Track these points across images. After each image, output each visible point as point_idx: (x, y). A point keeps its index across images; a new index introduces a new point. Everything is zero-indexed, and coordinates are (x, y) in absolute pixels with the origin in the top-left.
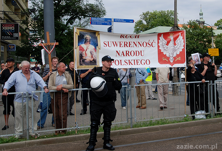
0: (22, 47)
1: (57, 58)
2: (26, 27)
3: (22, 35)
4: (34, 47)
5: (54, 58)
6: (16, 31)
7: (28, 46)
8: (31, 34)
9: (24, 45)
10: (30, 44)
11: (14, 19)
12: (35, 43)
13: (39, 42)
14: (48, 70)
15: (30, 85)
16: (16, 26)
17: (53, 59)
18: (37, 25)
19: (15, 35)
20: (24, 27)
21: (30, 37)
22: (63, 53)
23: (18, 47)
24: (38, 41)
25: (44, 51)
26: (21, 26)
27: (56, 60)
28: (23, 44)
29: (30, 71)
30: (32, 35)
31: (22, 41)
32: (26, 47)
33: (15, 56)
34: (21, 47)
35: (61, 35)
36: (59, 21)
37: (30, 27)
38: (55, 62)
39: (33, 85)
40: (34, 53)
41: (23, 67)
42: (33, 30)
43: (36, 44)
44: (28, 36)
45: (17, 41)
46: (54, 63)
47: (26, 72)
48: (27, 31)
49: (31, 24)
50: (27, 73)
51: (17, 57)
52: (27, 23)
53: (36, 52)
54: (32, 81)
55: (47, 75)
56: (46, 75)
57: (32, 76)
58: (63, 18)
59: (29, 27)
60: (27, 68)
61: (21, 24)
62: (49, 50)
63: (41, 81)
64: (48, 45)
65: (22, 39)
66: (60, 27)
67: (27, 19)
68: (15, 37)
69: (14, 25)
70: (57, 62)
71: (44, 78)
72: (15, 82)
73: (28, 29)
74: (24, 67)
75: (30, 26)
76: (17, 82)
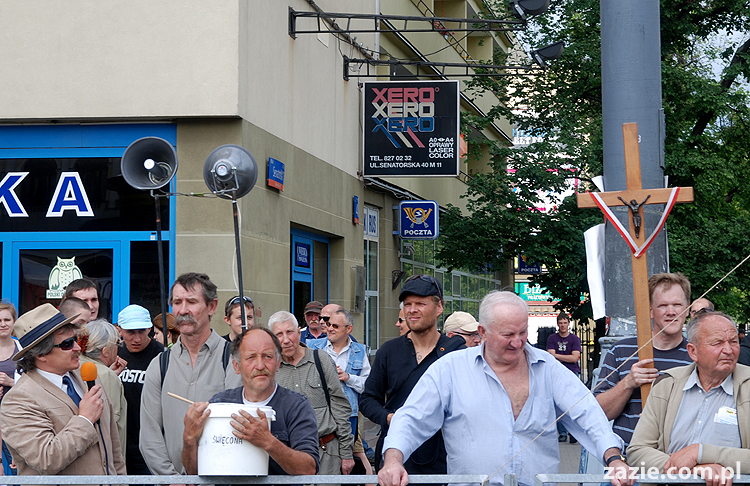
0: (470, 214)
1: (680, 282)
2: (496, 102)
3: (475, 149)
4: (537, 218)
5: (663, 280)
6: (444, 125)
7: (503, 209)
8: (521, 140)
9: (484, 205)
10: (512, 198)
11: (431, 59)
12: (541, 194)
13: (566, 187)
14: (628, 352)
15: (530, 432)
16: (445, 95)
17: (659, 289)
18: (554, 92)
19: (440, 147)
20: (486, 101)
21: (517, 160)
22: (701, 252)
23: (450, 217)
24: (558, 184)
25: (599, 239)
26: (469, 95)
27: (674, 294)
28: (480, 200)
29: (526, 353)
30: (528, 149)
31: (475, 183)
32: (494, 213)
33: (434, 267)
34: (466, 213)
35: (689, 146)
36: (681, 61)
37: (518, 99)
38: (671, 309)
39: (546, 434)
40: (538, 253)
41: (491, 327)
42: (531, 121)
43: (547, 202)
44: (506, 153)
45: (448, 180)
46: (663, 310)
47: (508, 356)
48: (501, 123)
49: (520, 81)
50: (511, 365)
51: (444, 270)
52: (498, 77)
53: (548, 243)
54: (539, 414)
55: (625, 384)
56: (618, 378)
57: (538, 379)
58: (700, 46)
59: (511, 103)
60: (512, 334)
61: (471, 85)
62: (637, 230)
63: (592, 417)
64: (634, 203)
65: (470, 171)
66: (686, 96)
67: (500, 57)
68: (439, 160)
69: (431, 90)
70: (678, 309)
71: (606, 395)
72: (447, 414)
73: (507, 112)
74: (499, 324)
75: (514, 95)
76: (455, 414)
